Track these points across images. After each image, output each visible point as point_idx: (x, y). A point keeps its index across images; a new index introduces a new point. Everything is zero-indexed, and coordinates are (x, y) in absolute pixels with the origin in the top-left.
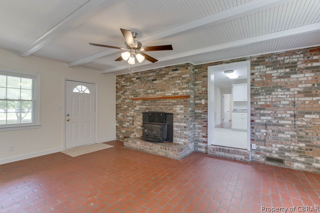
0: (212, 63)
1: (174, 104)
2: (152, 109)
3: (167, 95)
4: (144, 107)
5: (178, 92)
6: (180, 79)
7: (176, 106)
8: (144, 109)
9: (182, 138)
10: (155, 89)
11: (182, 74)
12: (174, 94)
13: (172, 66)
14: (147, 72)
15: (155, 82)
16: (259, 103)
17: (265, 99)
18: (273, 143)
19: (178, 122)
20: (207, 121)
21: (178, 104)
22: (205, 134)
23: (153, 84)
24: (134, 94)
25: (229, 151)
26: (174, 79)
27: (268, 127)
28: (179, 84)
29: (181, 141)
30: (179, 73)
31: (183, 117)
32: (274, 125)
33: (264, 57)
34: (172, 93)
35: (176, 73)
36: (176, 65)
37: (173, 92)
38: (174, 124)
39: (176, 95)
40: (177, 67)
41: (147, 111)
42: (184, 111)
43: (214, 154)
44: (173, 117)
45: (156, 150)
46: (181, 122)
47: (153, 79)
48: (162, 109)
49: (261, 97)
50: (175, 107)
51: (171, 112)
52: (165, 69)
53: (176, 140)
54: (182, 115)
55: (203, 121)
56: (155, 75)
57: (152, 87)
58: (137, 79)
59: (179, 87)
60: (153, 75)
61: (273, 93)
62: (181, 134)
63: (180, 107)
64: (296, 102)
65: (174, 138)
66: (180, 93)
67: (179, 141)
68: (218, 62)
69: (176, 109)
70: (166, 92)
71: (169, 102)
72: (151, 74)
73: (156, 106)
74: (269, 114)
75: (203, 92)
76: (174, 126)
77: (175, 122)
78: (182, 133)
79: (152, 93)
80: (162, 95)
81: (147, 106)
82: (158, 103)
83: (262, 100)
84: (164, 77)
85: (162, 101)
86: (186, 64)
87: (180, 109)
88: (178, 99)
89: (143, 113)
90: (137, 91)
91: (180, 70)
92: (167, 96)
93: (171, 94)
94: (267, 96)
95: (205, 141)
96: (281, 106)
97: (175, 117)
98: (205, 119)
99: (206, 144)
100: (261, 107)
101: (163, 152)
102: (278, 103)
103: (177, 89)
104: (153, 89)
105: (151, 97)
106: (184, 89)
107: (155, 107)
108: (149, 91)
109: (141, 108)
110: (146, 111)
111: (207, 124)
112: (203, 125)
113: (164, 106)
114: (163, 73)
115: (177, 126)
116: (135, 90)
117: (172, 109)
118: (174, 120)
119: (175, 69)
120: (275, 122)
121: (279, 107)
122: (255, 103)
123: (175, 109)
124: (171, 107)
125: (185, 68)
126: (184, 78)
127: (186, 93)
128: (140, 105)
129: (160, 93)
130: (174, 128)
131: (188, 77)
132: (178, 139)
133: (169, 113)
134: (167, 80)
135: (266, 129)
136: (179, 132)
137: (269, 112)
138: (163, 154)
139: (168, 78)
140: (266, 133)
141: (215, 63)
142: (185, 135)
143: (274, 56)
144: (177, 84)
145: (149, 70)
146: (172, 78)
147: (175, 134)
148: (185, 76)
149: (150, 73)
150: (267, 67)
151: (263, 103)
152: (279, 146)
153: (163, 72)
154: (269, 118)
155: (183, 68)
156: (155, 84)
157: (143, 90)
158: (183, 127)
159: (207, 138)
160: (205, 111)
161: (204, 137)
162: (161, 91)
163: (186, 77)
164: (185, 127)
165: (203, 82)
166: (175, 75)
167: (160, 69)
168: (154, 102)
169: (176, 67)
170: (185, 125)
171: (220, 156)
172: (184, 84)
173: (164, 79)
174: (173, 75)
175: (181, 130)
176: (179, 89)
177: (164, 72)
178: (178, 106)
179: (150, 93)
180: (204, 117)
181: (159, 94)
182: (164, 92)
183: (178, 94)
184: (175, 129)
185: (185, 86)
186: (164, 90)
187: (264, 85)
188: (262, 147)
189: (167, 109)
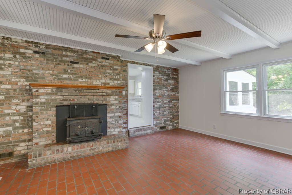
0: (130, 61)
1: (109, 95)
2: (76, 100)
3: (94, 83)
4: (61, 97)
5: (109, 82)
6: (111, 70)
7: (110, 96)
8: (58, 100)
9: (117, 128)
10: (76, 74)
11: (113, 65)
12: (105, 84)
13: (102, 53)
14: (60, 48)
15: (75, 65)
16: (157, 95)
17: (159, 92)
18: (162, 118)
19: (112, 112)
20: (127, 110)
21: (112, 95)
22: (125, 121)
23: (73, 68)
24: (28, 77)
25: (144, 130)
26: (104, 68)
27: (160, 109)
28: (110, 74)
29: (116, 131)
30: (110, 63)
31: (117, 107)
32: (163, 107)
33: (158, 67)
34: (102, 82)
35: (107, 62)
36: (106, 54)
37: (104, 81)
38: (108, 115)
39: (107, 86)
40: (108, 56)
41: (65, 103)
42: (119, 101)
43: (134, 135)
44: (107, 108)
45: (101, 148)
46: (116, 113)
47: (72, 60)
48: (93, 100)
49: (158, 91)
50: (109, 98)
51: (104, 103)
52: (93, 54)
53: (111, 131)
54: (117, 105)
55: (124, 110)
56: (77, 57)
57: (71, 71)
58: (35, 52)
59: (110, 77)
60: (73, 56)
61: (162, 89)
62: (116, 125)
63: (114, 97)
64: (170, 95)
65: (108, 130)
66: (112, 83)
67: (114, 131)
68: (135, 62)
69: (111, 99)
70: (93, 80)
71: (103, 92)
72: (69, 54)
73: (83, 97)
74: (160, 101)
75: (123, 84)
76: (107, 117)
77: (109, 113)
78: (117, 123)
79: (70, 79)
80: (87, 83)
81: (64, 97)
82: (87, 93)
83: (158, 93)
84: (91, 62)
85: (93, 91)
86: (118, 56)
87: (114, 99)
88: (114, 90)
89: (57, 106)
90: (35, 72)
91: (112, 60)
92: (96, 85)
93: (100, 83)
94: (160, 91)
95: (125, 127)
96: (165, 97)
97: (109, 108)
98: (125, 108)
99: (126, 129)
100: (157, 97)
101: (110, 146)
102: (164, 95)
103: (108, 79)
104: (72, 74)
105: (67, 84)
106: (115, 79)
107: (81, 98)
108: (65, 76)
109: (52, 100)
110: (62, 104)
111: (127, 112)
112: (124, 113)
113: (95, 97)
114: (89, 58)
115: (111, 117)
116: (29, 71)
117: (105, 100)
118: (108, 112)
119: (106, 57)
120: (162, 106)
121: (164, 97)
122: (155, 95)
123: (109, 100)
124: (104, 97)
125: (117, 60)
126: (115, 69)
127: (117, 84)
128: (47, 94)
129: (84, 80)
130: (107, 120)
131: (119, 69)
132: (112, 130)
133: (102, 104)
134: (95, 67)
135: (159, 110)
136: (113, 122)
137: (161, 100)
138: (111, 149)
139: (97, 65)
140: (159, 113)
141: (133, 62)
142: (120, 124)
143: (162, 68)
144: (108, 73)
145: (63, 47)
146: (101, 66)
147: (109, 125)
148: (117, 67)
149: (66, 51)
150: (160, 73)
151: (158, 95)
152: (164, 119)
153: (88, 56)
154: (160, 104)
155: (115, 59)
156: (77, 68)
157: (51, 72)
158: (118, 117)
159: (127, 124)
160: (125, 100)
161: (124, 123)
162: (86, 78)
163: (118, 69)
164: (120, 117)
165: (124, 76)
166: (106, 64)
167: (85, 51)
168: (79, 91)
169: (106, 56)
170: (120, 114)
171: (138, 135)
172: (115, 75)
173: (90, 64)
174: (103, 64)
175: (116, 120)
176: (110, 79)
177: (91, 57)
178: (112, 97)
179: (66, 79)
180: (124, 106)
181: (83, 82)
182: (91, 80)
183: (109, 84)
184: (109, 120)
185: (117, 77)
186: (91, 78)
187: (159, 84)
188: (158, 122)
189: (99, 100)
